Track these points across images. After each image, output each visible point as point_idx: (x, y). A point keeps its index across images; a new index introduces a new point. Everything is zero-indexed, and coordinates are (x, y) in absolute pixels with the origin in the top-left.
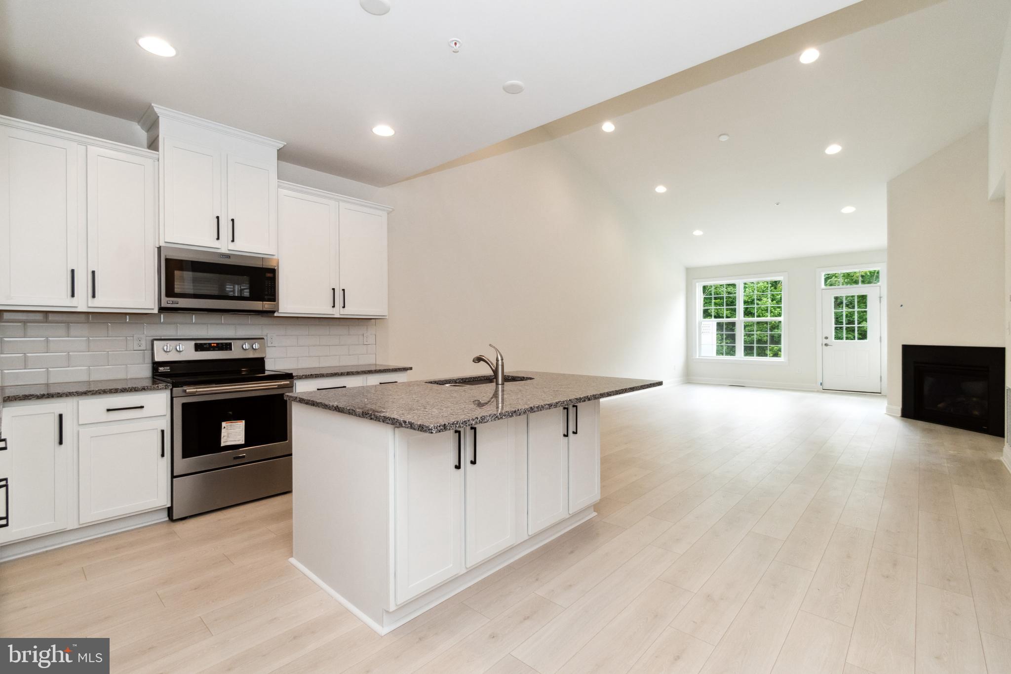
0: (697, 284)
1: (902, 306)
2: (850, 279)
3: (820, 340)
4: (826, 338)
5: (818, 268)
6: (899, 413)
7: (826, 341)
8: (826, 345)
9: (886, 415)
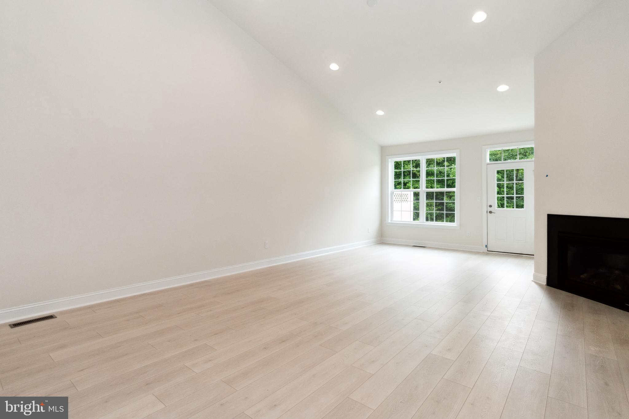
0: (390, 160)
1: (547, 176)
2: (511, 155)
3: (485, 209)
4: (491, 206)
5: (483, 146)
6: (544, 282)
7: (490, 209)
8: (491, 212)
9: (533, 282)
